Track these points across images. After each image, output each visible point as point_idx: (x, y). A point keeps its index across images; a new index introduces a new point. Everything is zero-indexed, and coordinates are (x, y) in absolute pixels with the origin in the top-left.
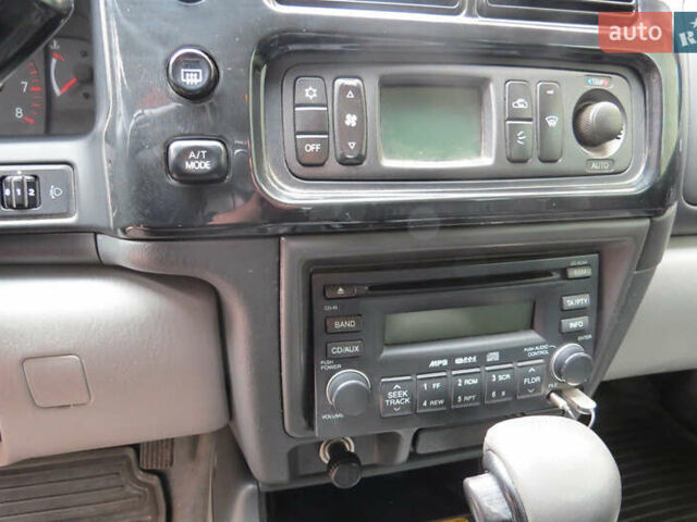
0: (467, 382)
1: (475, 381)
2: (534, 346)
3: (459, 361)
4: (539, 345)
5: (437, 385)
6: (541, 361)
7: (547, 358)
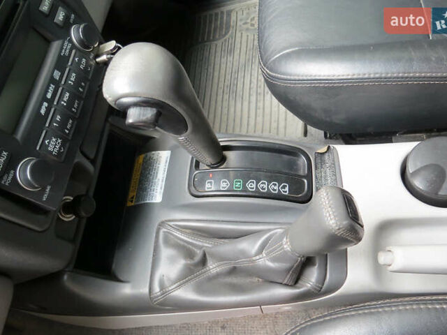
0: (65, 99)
1: (67, 94)
2: (62, 48)
3: (49, 96)
4: (63, 45)
5: (58, 118)
6: (74, 51)
7: (73, 46)
